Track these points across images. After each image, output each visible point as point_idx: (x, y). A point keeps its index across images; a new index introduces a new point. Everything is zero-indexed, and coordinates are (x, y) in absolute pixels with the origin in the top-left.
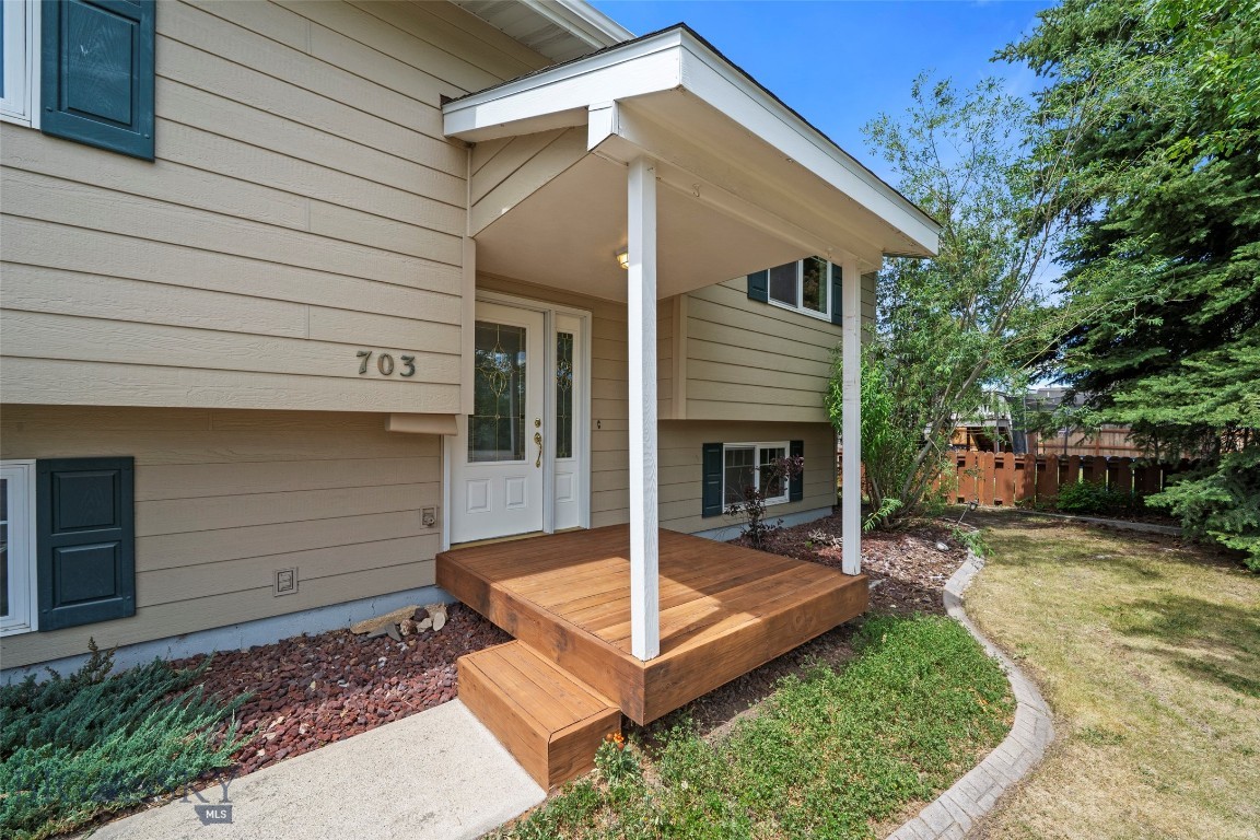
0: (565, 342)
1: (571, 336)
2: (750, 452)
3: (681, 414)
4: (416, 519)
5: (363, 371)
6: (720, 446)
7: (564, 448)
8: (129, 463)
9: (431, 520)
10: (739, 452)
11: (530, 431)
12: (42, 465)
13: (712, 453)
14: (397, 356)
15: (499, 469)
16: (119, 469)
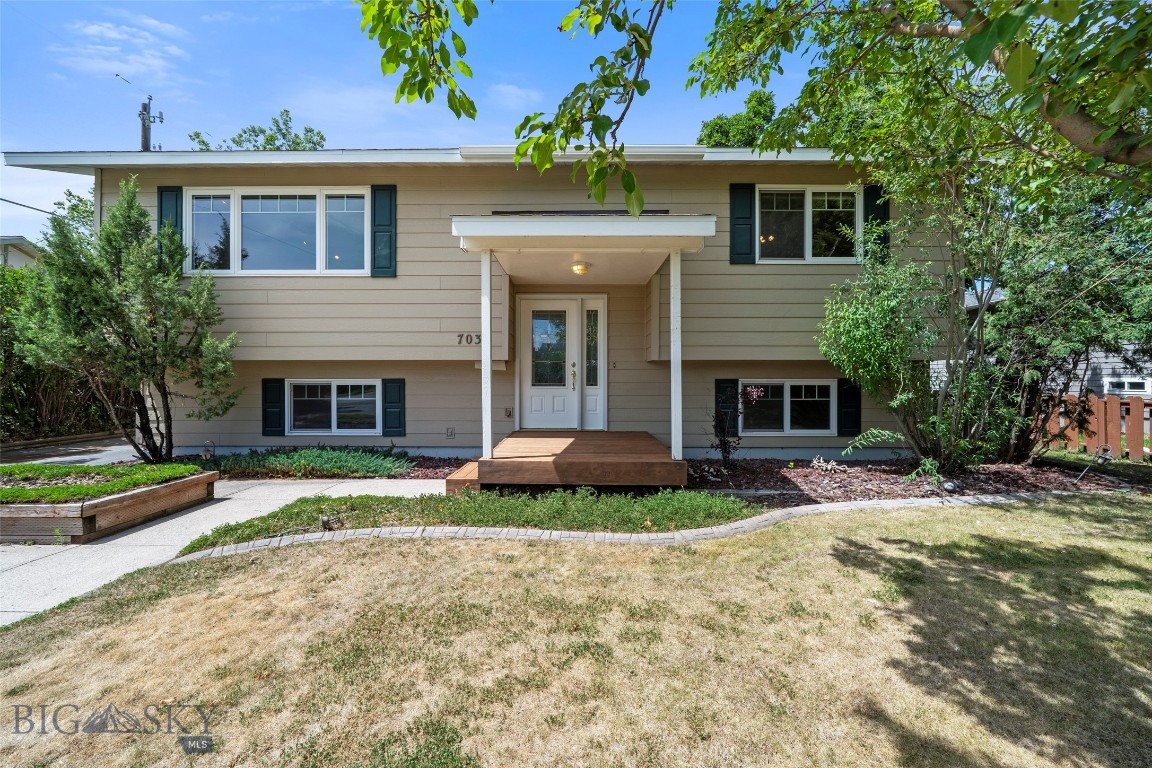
0: (592, 316)
1: (596, 311)
2: (780, 386)
3: (654, 357)
4: (503, 413)
5: (460, 342)
6: (735, 381)
7: (591, 378)
9: (509, 414)
11: (569, 370)
12: (383, 380)
14: (473, 335)
15: (548, 392)
16: (401, 383)
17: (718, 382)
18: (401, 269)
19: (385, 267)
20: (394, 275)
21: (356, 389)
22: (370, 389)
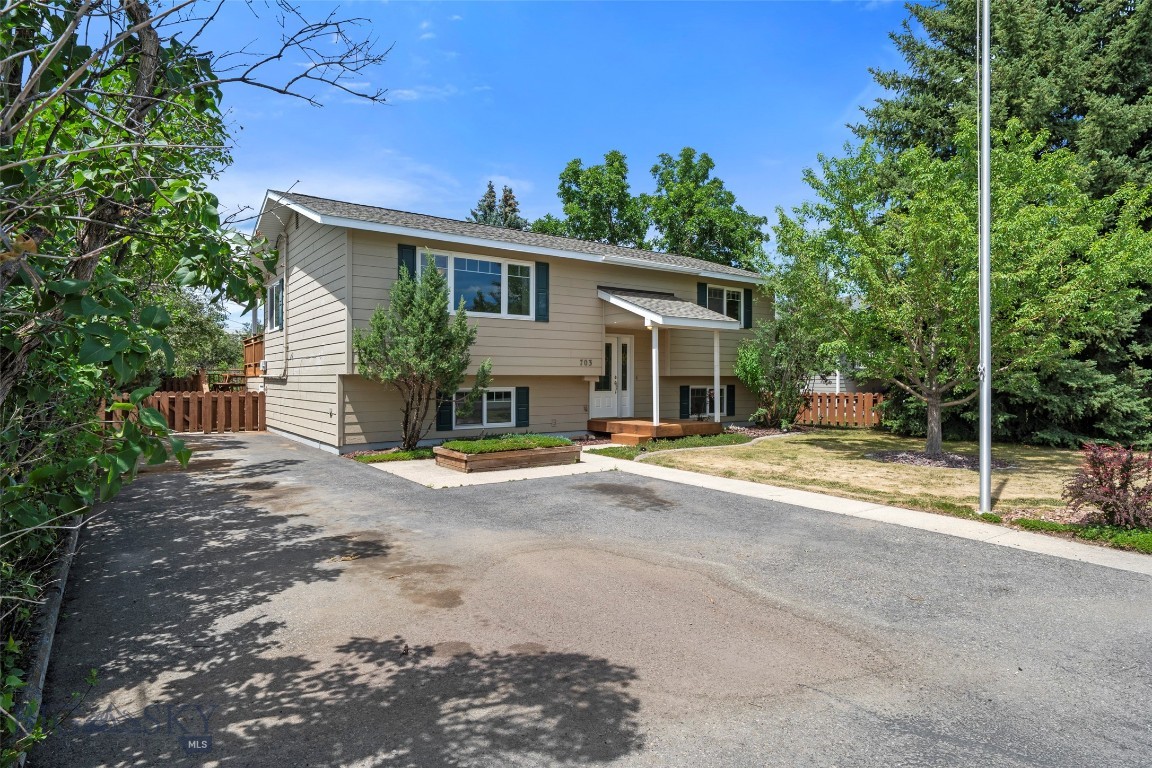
0: (624, 347)
1: (627, 345)
2: (705, 390)
3: (668, 374)
4: (582, 408)
5: (581, 364)
6: (688, 387)
7: (624, 387)
8: (527, 389)
9: (586, 409)
10: (698, 390)
11: (613, 380)
12: (517, 388)
13: (684, 391)
14: (588, 360)
15: (603, 394)
16: (527, 390)
17: (681, 387)
18: (551, 316)
19: (543, 316)
20: (547, 321)
21: (499, 395)
22: (508, 395)
